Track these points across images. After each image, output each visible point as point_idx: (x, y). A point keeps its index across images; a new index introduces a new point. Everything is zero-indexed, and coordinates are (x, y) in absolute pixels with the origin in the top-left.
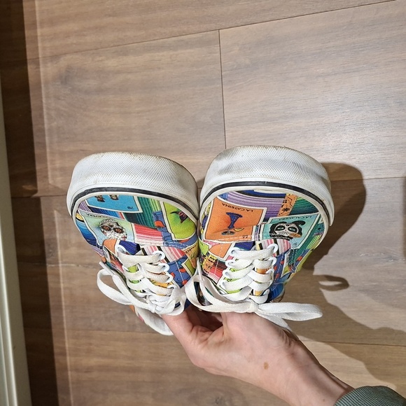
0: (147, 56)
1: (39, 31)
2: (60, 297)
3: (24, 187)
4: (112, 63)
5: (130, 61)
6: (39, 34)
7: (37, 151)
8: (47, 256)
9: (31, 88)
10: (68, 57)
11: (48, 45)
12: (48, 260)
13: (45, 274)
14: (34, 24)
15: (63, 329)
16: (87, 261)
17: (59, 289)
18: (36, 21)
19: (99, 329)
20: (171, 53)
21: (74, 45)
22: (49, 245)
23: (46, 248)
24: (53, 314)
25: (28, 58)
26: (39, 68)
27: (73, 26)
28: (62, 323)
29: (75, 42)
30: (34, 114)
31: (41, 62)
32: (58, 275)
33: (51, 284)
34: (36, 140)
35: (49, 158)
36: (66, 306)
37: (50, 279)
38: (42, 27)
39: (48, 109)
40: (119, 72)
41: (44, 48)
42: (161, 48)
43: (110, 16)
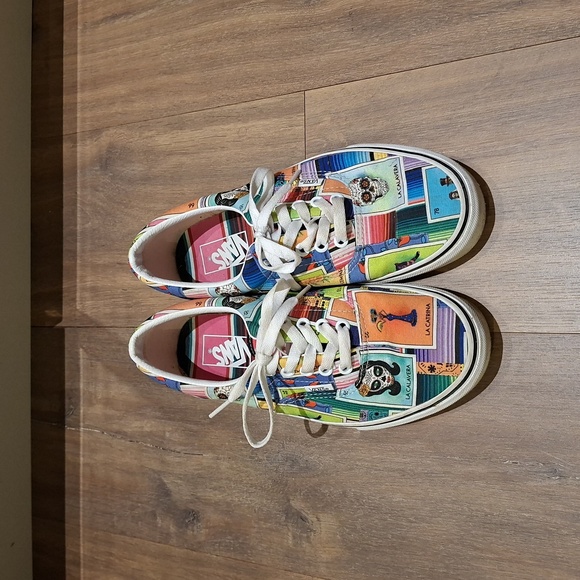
0: (208, 131)
1: (79, 96)
2: (78, 477)
3: (47, 311)
4: (163, 140)
5: (187, 137)
6: (79, 100)
7: (66, 263)
8: (66, 413)
9: (65, 175)
10: (112, 131)
11: (88, 114)
12: (67, 419)
13: (62, 441)
14: (74, 86)
15: (79, 526)
16: (115, 427)
17: (77, 466)
18: (76, 82)
19: (123, 533)
20: (240, 125)
21: (119, 115)
22: (70, 398)
23: (67, 401)
24: (68, 501)
25: (64, 133)
26: (76, 147)
27: (120, 89)
28: (77, 517)
29: (120, 110)
30: (66, 210)
31: (78, 138)
32: (77, 444)
33: (68, 457)
34: (66, 246)
35: (79, 273)
36: (84, 491)
37: (68, 448)
38: (83, 91)
39: (83, 203)
40: (171, 154)
41: (84, 120)
42: (227, 118)
43: (165, 73)
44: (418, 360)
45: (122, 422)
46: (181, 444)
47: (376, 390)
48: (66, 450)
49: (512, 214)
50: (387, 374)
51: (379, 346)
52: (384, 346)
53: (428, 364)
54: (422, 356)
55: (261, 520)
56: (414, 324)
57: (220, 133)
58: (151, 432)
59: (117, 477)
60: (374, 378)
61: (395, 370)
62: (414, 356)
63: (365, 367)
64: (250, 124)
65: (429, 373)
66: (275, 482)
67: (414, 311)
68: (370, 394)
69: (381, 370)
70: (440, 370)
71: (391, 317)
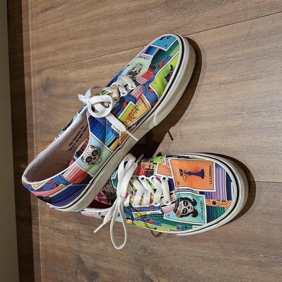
0: (95, 70)
1: (31, 52)
2: (39, 251)
3: (21, 165)
4: (73, 75)
5: (84, 73)
6: (31, 55)
7: (29, 140)
8: (32, 218)
9: (26, 94)
10: (47, 71)
11: (36, 62)
12: (33, 221)
13: (31, 232)
14: (29, 48)
15: (41, 276)
16: (56, 226)
17: (39, 245)
18: (29, 45)
20: (111, 66)
21: (51, 62)
22: (34, 211)
23: (32, 212)
24: (35, 264)
25: (25, 72)
26: (30, 79)
27: (50, 48)
28: (40, 272)
29: (51, 59)
30: (28, 112)
31: (32, 75)
32: (38, 234)
33: (34, 241)
34: (28, 132)
35: (35, 145)
36: (42, 259)
37: (34, 236)
38: (33, 50)
39: (35, 109)
40: (77, 82)
41: (34, 65)
42: (104, 62)
43: (72, 39)
44: (206, 198)
45: (59, 224)
46: (88, 237)
47: (185, 214)
48: (33, 237)
49: (259, 114)
50: (190, 205)
51: (185, 189)
52: (188, 189)
53: (212, 201)
54: (208, 195)
55: (130, 280)
56: (203, 178)
57: (101, 71)
58: (73, 230)
59: (58, 253)
60: (184, 207)
61: (194, 203)
62: (204, 196)
63: (178, 201)
64: (116, 65)
65: (213, 205)
66: (136, 260)
67: (203, 170)
68: (182, 216)
69: (187, 203)
70: (219, 204)
71: (190, 174)
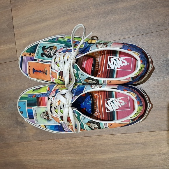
44: (33, 57)
47: (51, 48)
50: (47, 53)
51: (47, 63)
53: (31, 56)
54: (32, 59)
56: (33, 69)
60: (51, 52)
61: (42, 55)
62: (35, 58)
63: (53, 56)
65: (31, 53)
67: (33, 73)
68: (53, 46)
69: (49, 55)
70: (28, 54)
71: (40, 71)
